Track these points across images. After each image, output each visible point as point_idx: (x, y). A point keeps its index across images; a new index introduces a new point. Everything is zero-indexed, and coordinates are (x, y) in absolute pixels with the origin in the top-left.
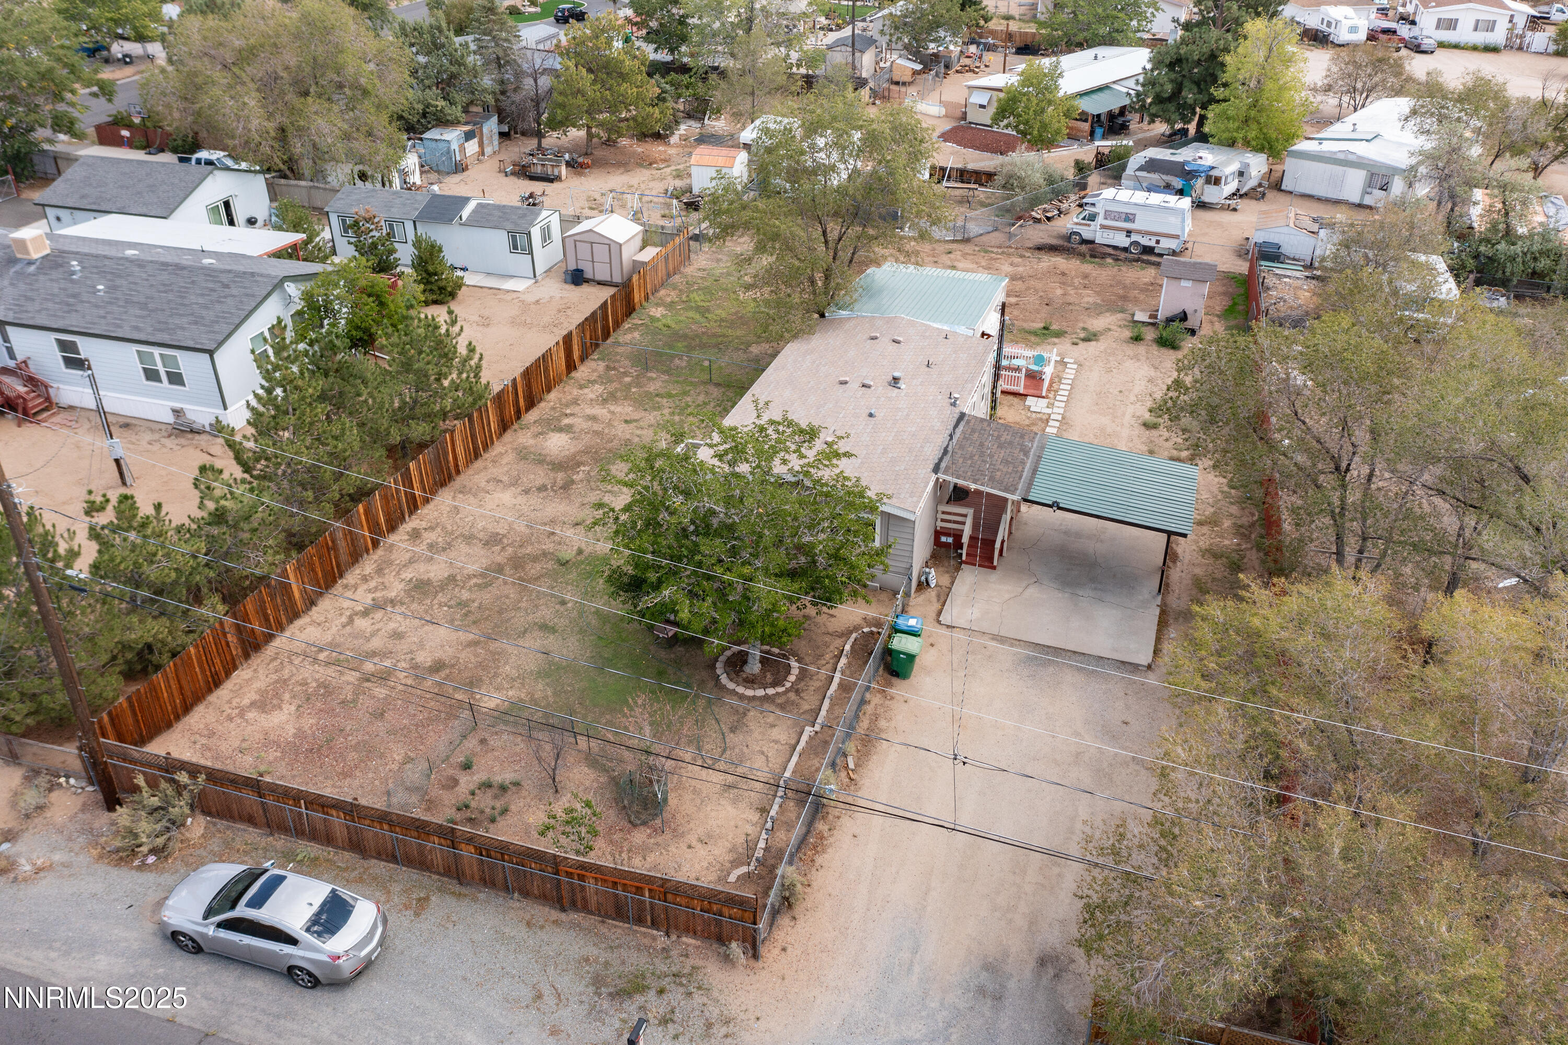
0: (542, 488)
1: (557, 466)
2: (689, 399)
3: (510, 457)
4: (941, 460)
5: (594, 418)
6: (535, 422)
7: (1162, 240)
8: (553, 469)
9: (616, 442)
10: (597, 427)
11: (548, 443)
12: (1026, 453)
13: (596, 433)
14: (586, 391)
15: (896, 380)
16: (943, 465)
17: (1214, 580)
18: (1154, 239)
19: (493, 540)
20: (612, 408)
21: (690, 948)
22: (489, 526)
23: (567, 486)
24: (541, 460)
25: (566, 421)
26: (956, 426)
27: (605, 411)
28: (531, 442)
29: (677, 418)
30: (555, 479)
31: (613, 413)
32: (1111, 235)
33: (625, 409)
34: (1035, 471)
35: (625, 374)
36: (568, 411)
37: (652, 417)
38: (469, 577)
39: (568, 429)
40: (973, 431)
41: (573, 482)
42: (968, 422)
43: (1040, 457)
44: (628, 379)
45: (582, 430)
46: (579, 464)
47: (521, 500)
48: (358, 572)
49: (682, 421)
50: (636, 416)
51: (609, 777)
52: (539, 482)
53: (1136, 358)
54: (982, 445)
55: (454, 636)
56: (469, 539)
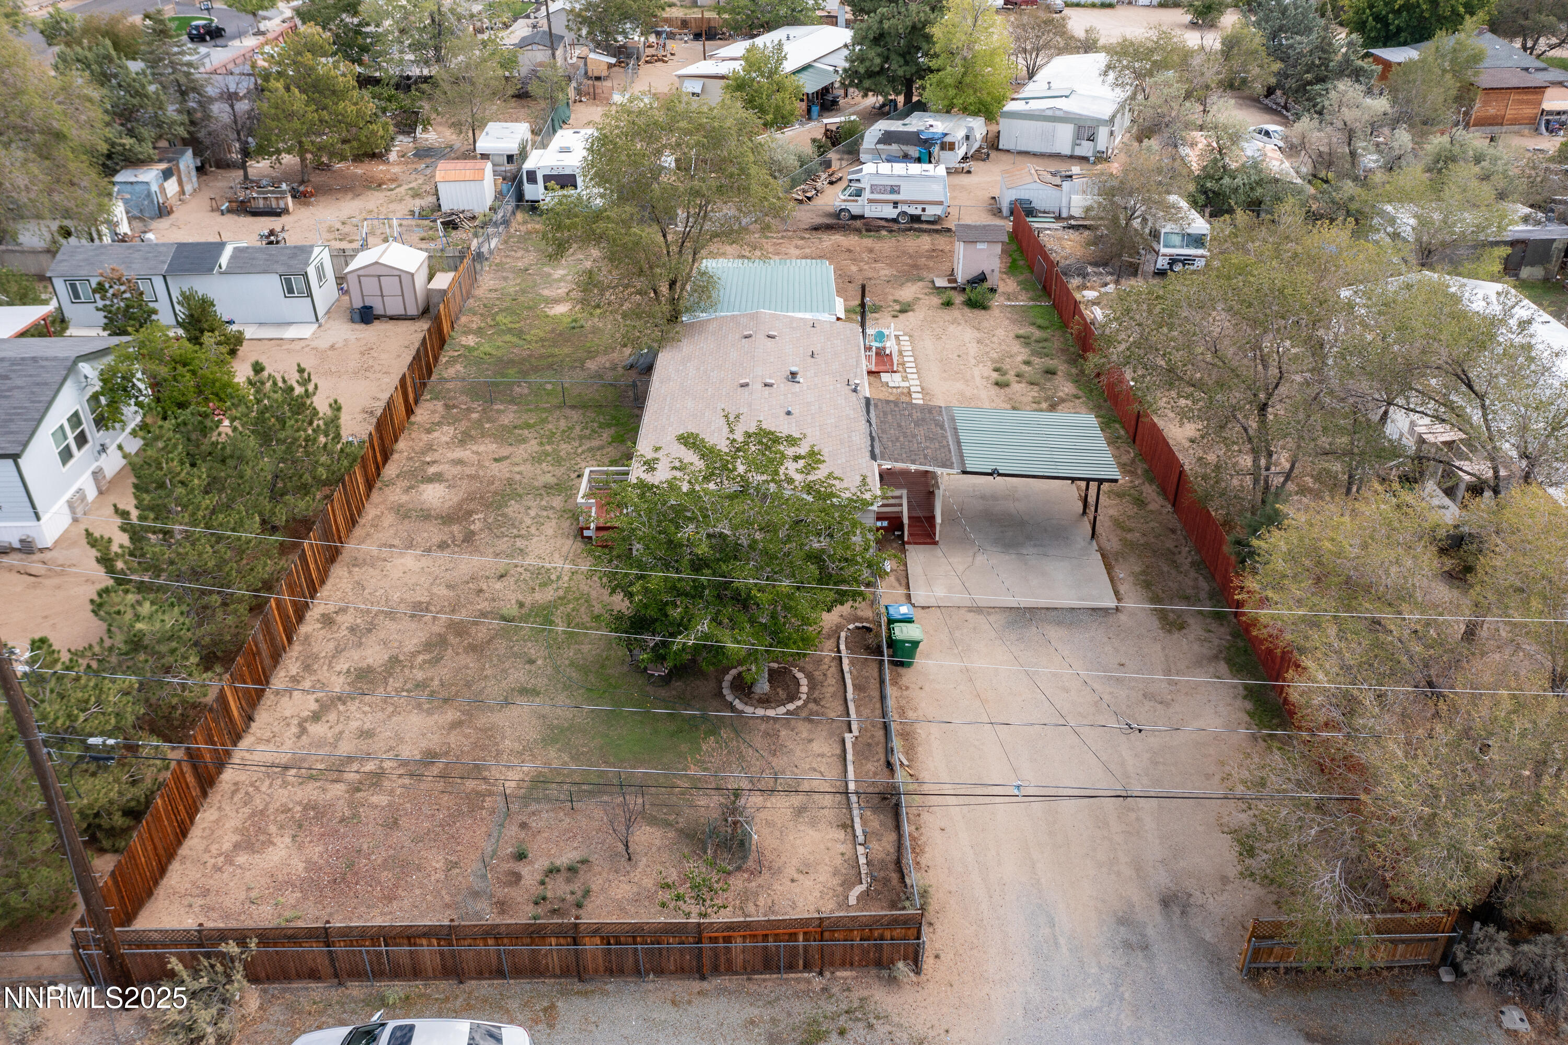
0: (443, 546)
1: (448, 519)
2: (550, 426)
3: (389, 519)
4: (872, 446)
5: (459, 462)
6: (398, 476)
7: (927, 207)
8: (444, 523)
9: (497, 483)
10: (469, 471)
11: (425, 496)
12: (942, 427)
13: (471, 477)
14: (436, 434)
15: (793, 374)
16: (877, 451)
17: (1129, 517)
18: (920, 207)
19: (419, 610)
20: (475, 448)
21: (849, 981)
22: (407, 596)
23: (469, 537)
24: (426, 515)
25: (432, 470)
26: (868, 412)
27: (468, 452)
28: (405, 498)
29: (548, 448)
30: (451, 532)
31: (477, 453)
32: (879, 208)
33: (488, 447)
34: (959, 443)
35: (469, 410)
36: (428, 459)
37: (521, 452)
38: (414, 655)
39: (437, 478)
40: (885, 413)
41: (473, 533)
42: (876, 406)
43: (955, 429)
44: (475, 416)
45: (454, 477)
46: (470, 513)
47: (424, 562)
48: (282, 674)
49: (554, 450)
50: (505, 451)
51: (676, 830)
52: (436, 539)
53: (954, 321)
54: (899, 426)
55: (430, 721)
56: (391, 615)
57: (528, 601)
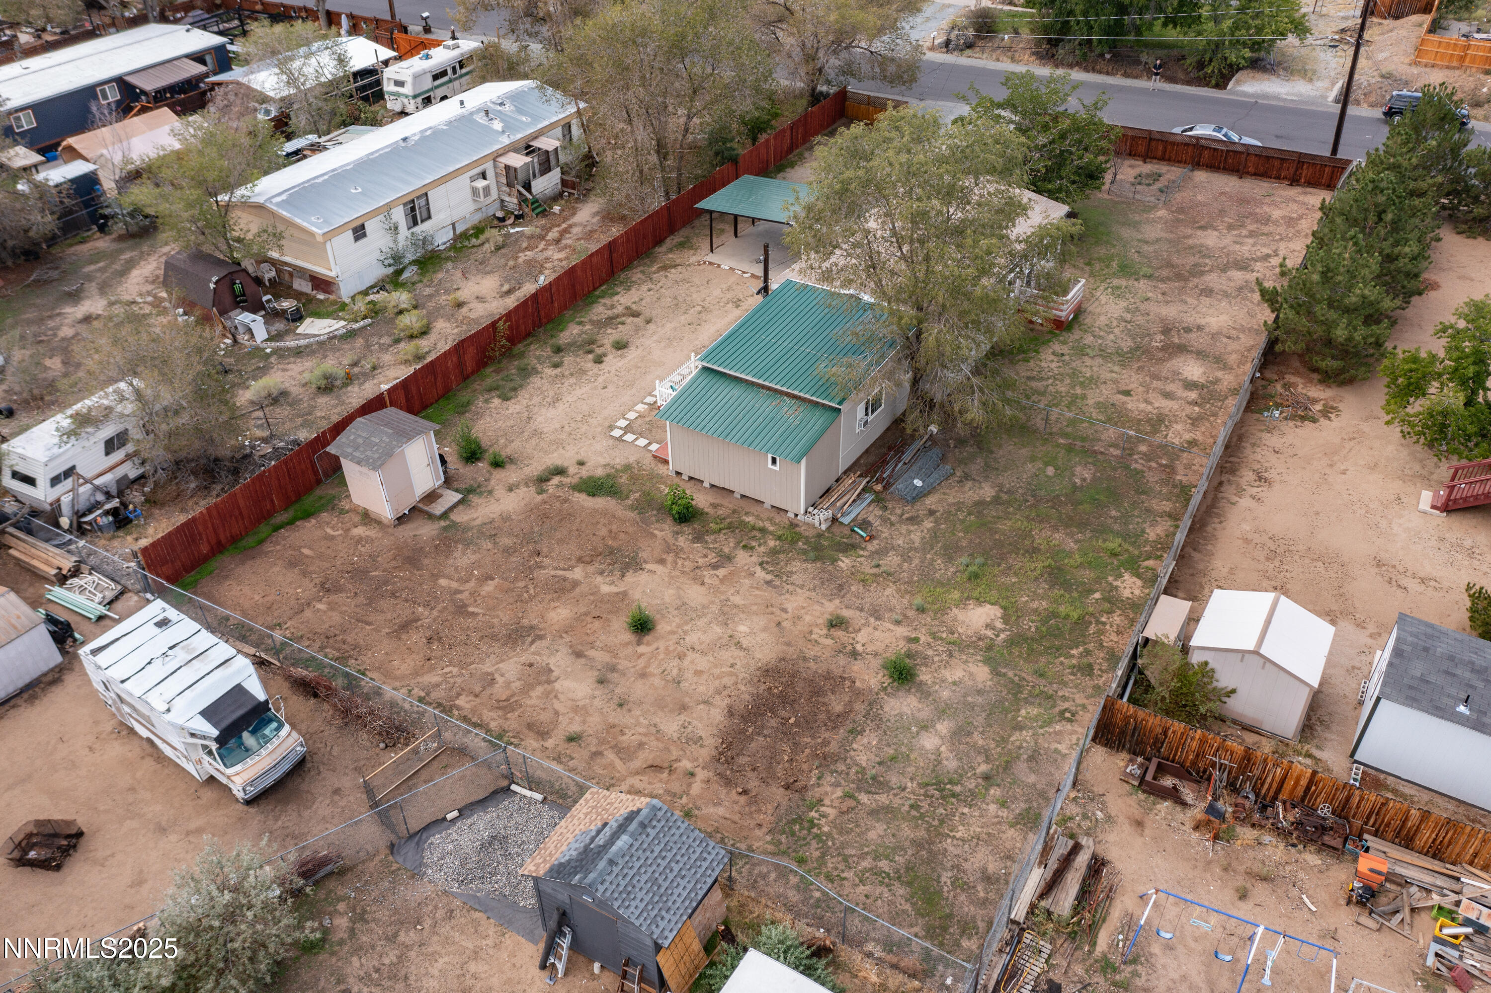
0: (1188, 330)
1: (1182, 349)
2: (1069, 415)
3: (1232, 359)
5: (1168, 395)
6: (1226, 398)
8: (1185, 346)
9: (1135, 366)
10: (1159, 383)
11: (1201, 370)
13: (1156, 377)
14: (1187, 436)
19: (1208, 292)
20: (1149, 408)
22: (1216, 303)
23: (1166, 331)
24: (1200, 354)
25: (1193, 395)
27: (1157, 405)
28: (1219, 374)
29: (1078, 391)
30: (1180, 338)
31: (1147, 401)
33: (1135, 406)
35: (1148, 457)
36: (1197, 409)
37: (1106, 393)
38: (1210, 271)
39: (1190, 385)
41: (1163, 333)
44: (1143, 448)
45: (1173, 381)
46: (1162, 349)
47: (1203, 322)
49: (1073, 387)
50: (1122, 398)
52: (1193, 336)
55: (1202, 241)
56: (1226, 295)
57: (1131, 282)
